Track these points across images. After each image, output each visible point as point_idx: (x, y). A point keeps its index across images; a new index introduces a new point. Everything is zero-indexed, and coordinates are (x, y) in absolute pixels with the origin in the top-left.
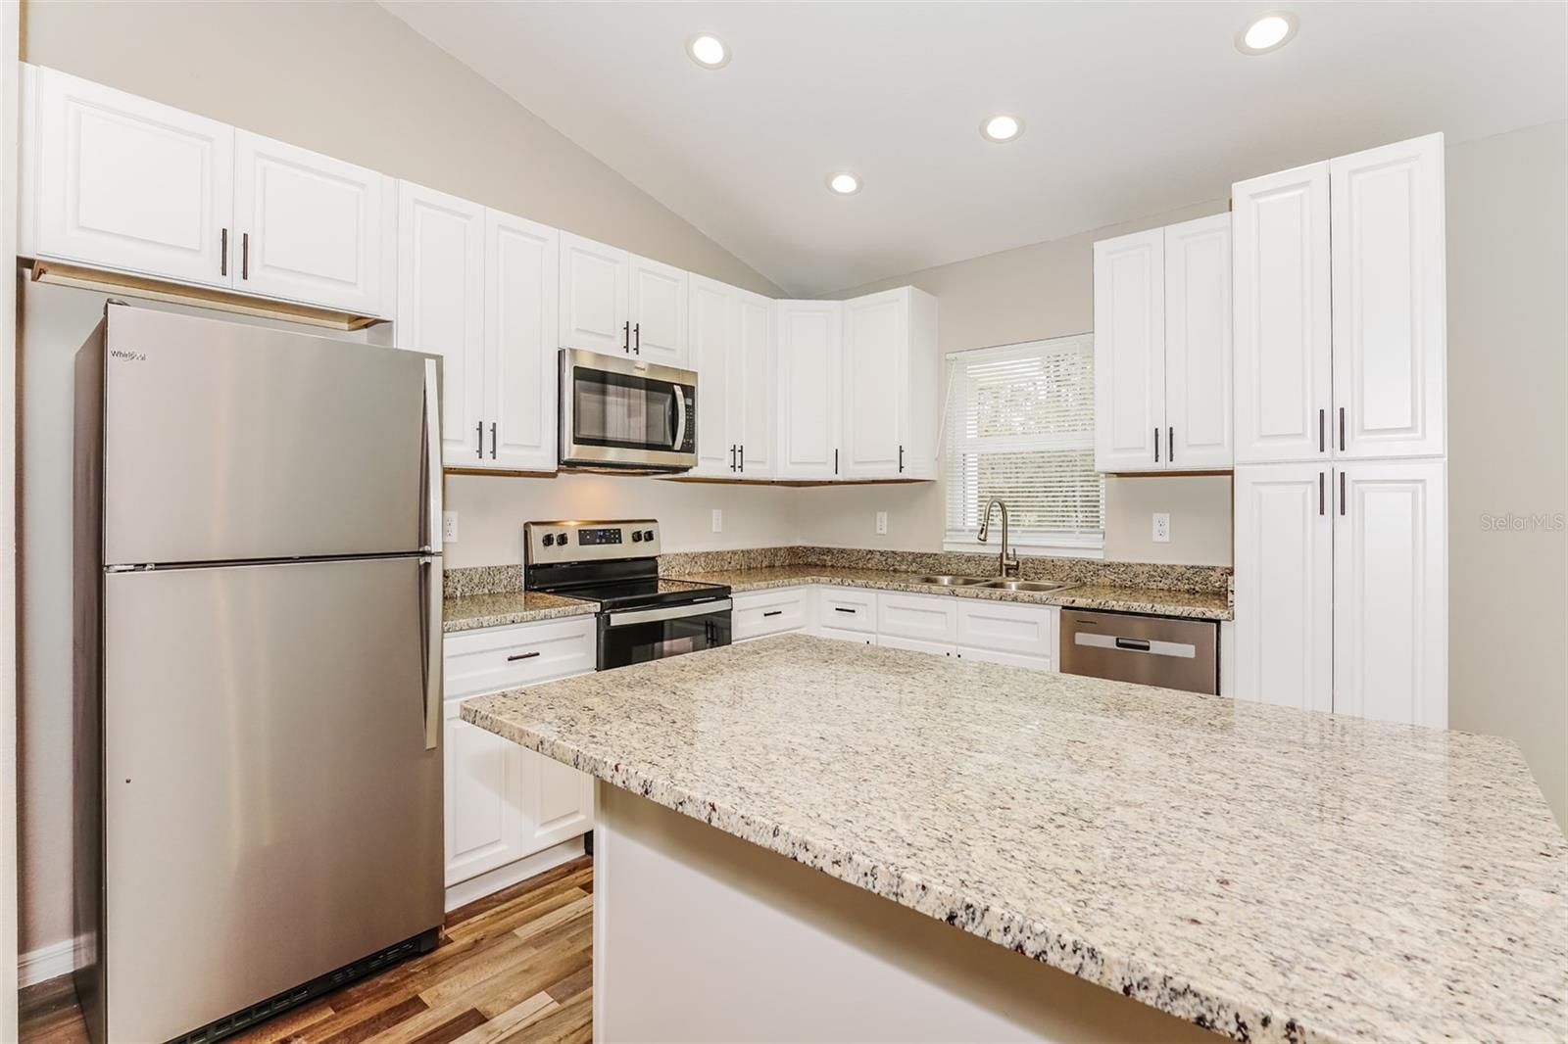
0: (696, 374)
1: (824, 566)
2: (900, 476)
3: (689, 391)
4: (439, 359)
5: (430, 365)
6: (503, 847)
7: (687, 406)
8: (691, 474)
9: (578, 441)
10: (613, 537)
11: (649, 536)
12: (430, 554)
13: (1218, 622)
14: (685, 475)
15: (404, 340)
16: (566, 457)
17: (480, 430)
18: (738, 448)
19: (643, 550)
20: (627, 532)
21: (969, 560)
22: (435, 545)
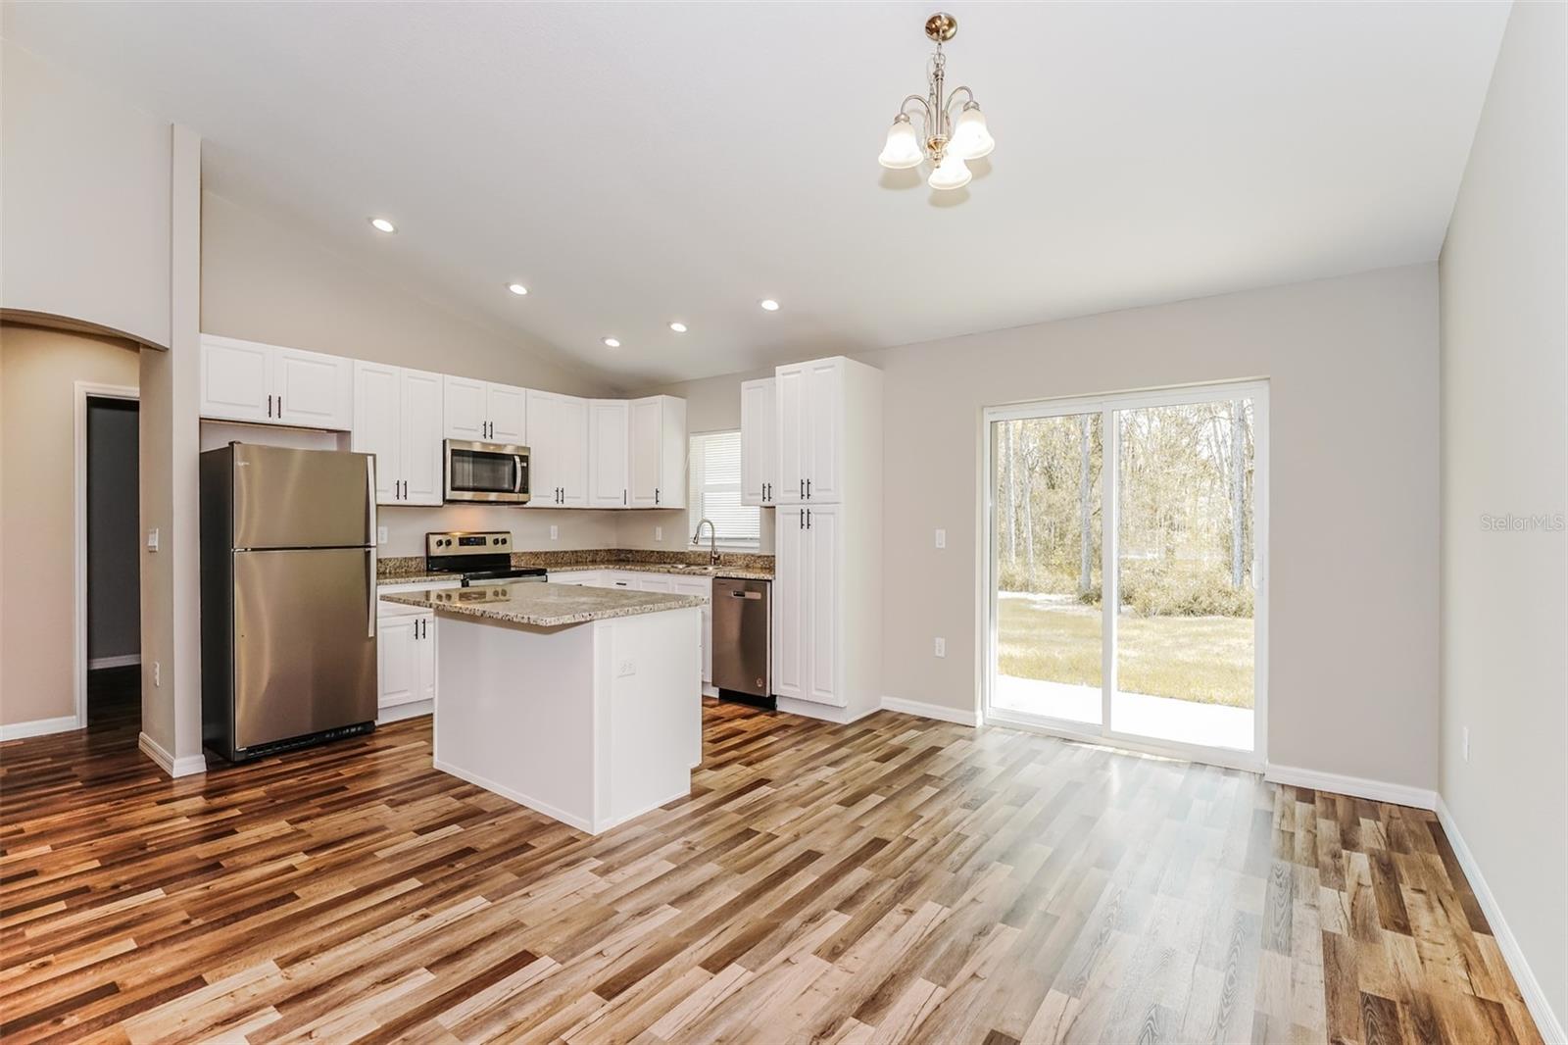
0: (529, 449)
1: (628, 561)
2: (656, 506)
3: (525, 459)
4: (374, 456)
5: (370, 459)
6: (408, 694)
7: (523, 468)
8: (528, 505)
9: (453, 489)
10: (481, 542)
11: (504, 541)
12: (370, 547)
13: (771, 581)
14: (525, 506)
15: (357, 447)
16: (447, 498)
17: (398, 484)
18: (560, 490)
19: (500, 549)
20: (490, 539)
21: (699, 555)
22: (373, 543)
